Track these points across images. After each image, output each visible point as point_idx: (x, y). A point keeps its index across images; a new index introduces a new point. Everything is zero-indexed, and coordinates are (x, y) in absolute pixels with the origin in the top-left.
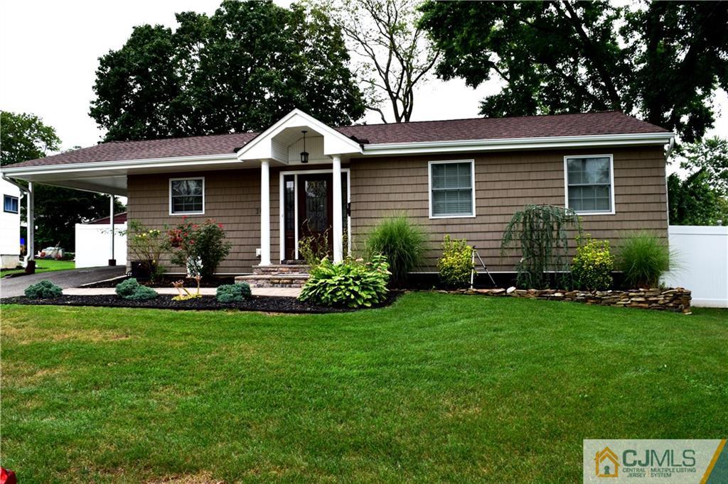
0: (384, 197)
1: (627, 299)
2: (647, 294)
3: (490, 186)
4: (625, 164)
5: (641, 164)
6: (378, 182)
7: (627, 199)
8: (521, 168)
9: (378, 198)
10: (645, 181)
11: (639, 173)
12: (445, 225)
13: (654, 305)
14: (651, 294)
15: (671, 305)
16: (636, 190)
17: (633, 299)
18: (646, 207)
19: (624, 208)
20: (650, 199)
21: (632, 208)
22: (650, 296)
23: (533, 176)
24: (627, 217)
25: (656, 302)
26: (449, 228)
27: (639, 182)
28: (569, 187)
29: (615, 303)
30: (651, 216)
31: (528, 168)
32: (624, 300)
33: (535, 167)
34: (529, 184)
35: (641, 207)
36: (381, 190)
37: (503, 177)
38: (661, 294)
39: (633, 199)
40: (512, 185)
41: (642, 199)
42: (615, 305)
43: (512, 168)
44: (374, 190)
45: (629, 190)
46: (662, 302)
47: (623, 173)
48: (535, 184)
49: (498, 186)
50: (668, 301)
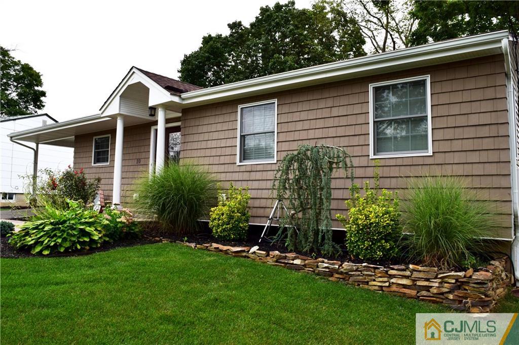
0: (203, 145)
1: (386, 279)
2: (415, 275)
3: (291, 127)
4: (447, 87)
5: (471, 84)
6: (201, 129)
7: (449, 134)
8: (322, 104)
9: (199, 145)
10: (475, 107)
11: (467, 96)
12: (250, 172)
13: (424, 293)
14: (421, 275)
15: (451, 297)
16: (461, 121)
17: (393, 280)
18: (477, 144)
19: (445, 146)
20: (485, 131)
21: (457, 145)
22: (420, 279)
23: (335, 112)
24: (449, 158)
25: (428, 288)
26: (254, 176)
27: (466, 108)
28: (374, 122)
29: (367, 283)
30: (484, 156)
31: (330, 103)
32: (381, 279)
33: (337, 102)
34: (330, 122)
35: (468, 145)
36: (201, 137)
37: (303, 116)
38: (436, 278)
39: (459, 133)
40: (313, 124)
41: (470, 132)
42: (366, 287)
43: (313, 105)
44: (196, 137)
45: (451, 122)
46: (435, 291)
47: (444, 99)
48: (336, 122)
49: (299, 126)
50: (447, 290)
